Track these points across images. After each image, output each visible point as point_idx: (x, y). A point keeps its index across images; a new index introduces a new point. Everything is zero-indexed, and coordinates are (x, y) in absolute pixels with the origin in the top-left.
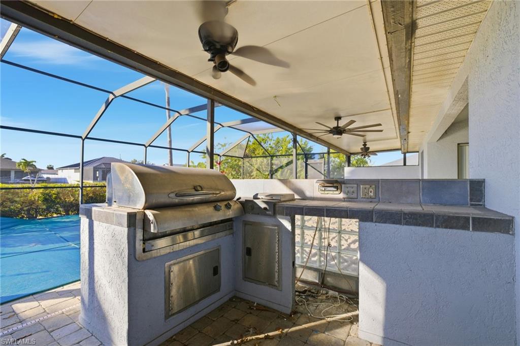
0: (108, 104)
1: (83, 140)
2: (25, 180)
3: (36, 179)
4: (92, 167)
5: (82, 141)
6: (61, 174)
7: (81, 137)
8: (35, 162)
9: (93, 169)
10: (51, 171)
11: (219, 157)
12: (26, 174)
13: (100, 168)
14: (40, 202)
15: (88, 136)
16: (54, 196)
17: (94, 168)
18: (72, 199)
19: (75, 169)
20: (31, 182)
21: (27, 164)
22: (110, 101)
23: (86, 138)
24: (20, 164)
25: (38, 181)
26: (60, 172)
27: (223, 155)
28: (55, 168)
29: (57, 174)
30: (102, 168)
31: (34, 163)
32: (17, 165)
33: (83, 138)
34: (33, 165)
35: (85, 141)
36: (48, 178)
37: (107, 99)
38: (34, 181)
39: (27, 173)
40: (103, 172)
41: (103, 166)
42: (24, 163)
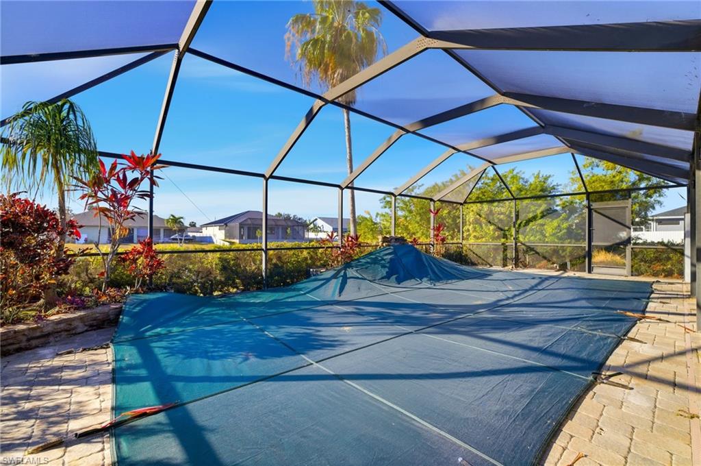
0: (310, 117)
1: (267, 180)
2: (173, 239)
3: (183, 238)
4: (238, 224)
5: (265, 181)
6: (206, 232)
7: (263, 176)
8: (182, 218)
9: (238, 226)
10: (193, 229)
11: (432, 203)
12: (175, 232)
13: (246, 225)
14: (218, 272)
15: (274, 174)
16: (232, 262)
17: (240, 224)
18: (254, 268)
19: (220, 226)
20: (179, 241)
21: (176, 220)
22: (315, 111)
23: (272, 177)
24: (168, 221)
25: (185, 240)
26: (204, 229)
27: (439, 200)
28: (198, 226)
29: (201, 232)
30: (248, 224)
31: (182, 220)
32: (166, 222)
33: (267, 176)
34: (180, 222)
35: (269, 181)
36: (194, 237)
37: (310, 107)
38: (181, 240)
39: (175, 230)
40: (249, 229)
41: (249, 222)
42: (172, 219)
